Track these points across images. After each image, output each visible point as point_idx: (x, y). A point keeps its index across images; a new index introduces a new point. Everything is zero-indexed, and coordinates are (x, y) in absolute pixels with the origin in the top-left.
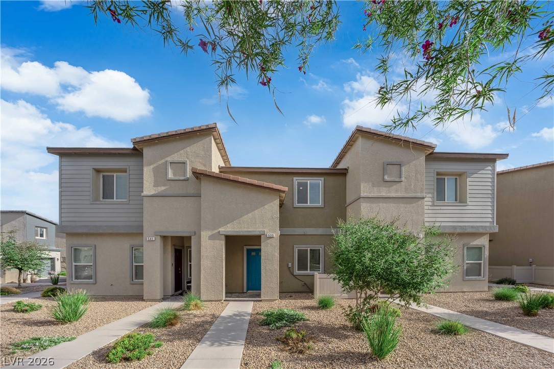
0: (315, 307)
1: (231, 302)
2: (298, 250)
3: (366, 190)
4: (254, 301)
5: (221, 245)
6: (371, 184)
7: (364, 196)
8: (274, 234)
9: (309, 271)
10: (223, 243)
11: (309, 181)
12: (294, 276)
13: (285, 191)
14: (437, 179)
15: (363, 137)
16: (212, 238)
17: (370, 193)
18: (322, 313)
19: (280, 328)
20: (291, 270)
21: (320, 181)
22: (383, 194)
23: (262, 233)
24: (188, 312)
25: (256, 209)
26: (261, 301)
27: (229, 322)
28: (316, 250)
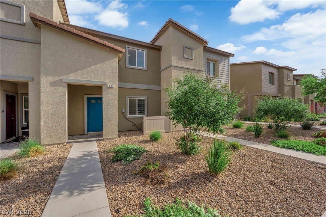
0: (147, 141)
1: (74, 144)
2: (129, 99)
3: (175, 61)
4: (97, 140)
5: (63, 91)
6: (177, 58)
7: (174, 65)
8: (114, 86)
9: (137, 115)
10: (66, 89)
11: (137, 50)
12: (127, 119)
13: (123, 52)
14: (207, 62)
15: (173, 26)
16: (53, 84)
17: (177, 64)
18: (155, 144)
19: (131, 162)
20: (125, 114)
21: (144, 52)
22: (184, 66)
23: (103, 83)
24: (27, 159)
25: (99, 64)
26: (103, 140)
27: (82, 163)
28: (141, 100)
